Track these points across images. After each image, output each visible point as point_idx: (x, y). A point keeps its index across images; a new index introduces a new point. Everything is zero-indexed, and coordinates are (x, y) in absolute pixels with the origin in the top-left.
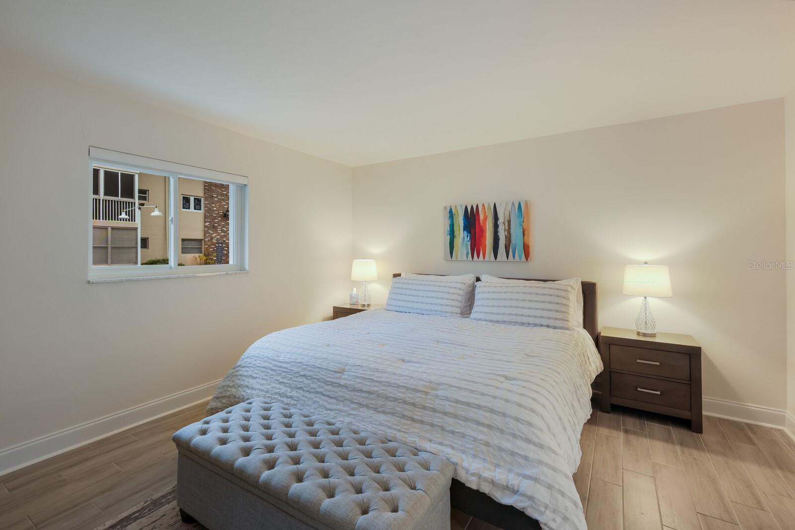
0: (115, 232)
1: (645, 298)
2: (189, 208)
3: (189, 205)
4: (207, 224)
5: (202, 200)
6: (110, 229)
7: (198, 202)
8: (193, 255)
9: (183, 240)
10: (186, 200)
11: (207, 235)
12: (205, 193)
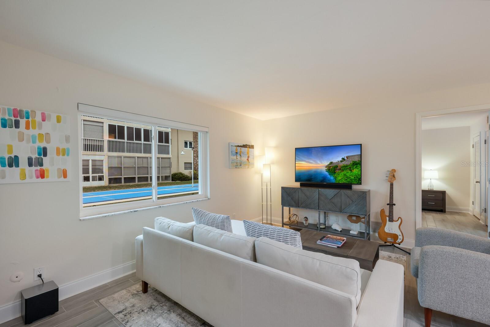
0: (163, 159)
1: (431, 179)
2: (187, 147)
3: (187, 146)
4: (195, 155)
5: (193, 143)
6: (160, 158)
7: (191, 143)
8: (190, 170)
9: (185, 163)
10: (186, 143)
11: (195, 160)
12: (194, 140)
